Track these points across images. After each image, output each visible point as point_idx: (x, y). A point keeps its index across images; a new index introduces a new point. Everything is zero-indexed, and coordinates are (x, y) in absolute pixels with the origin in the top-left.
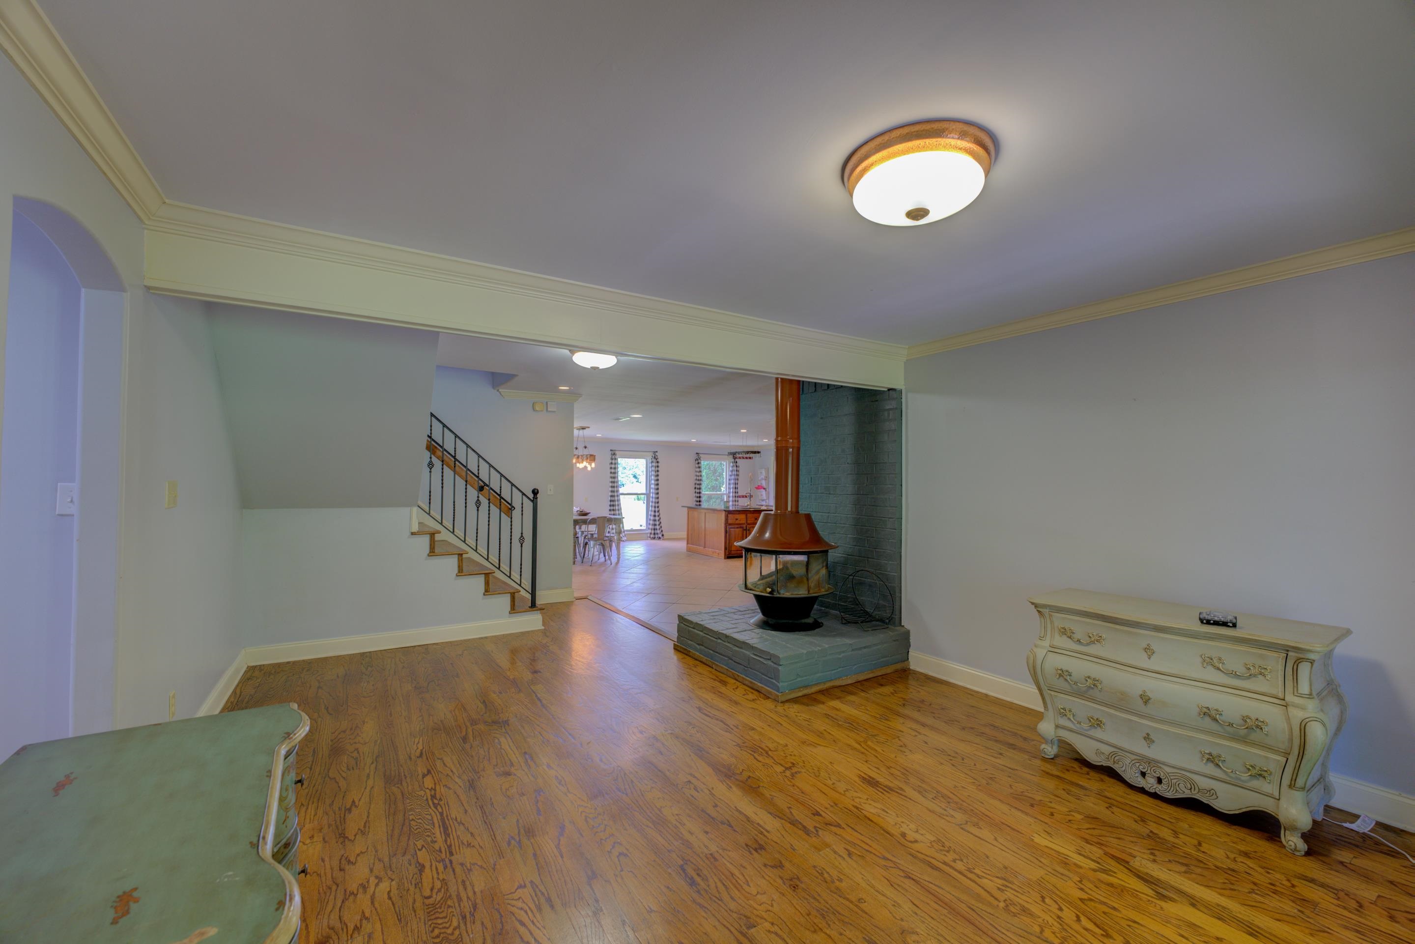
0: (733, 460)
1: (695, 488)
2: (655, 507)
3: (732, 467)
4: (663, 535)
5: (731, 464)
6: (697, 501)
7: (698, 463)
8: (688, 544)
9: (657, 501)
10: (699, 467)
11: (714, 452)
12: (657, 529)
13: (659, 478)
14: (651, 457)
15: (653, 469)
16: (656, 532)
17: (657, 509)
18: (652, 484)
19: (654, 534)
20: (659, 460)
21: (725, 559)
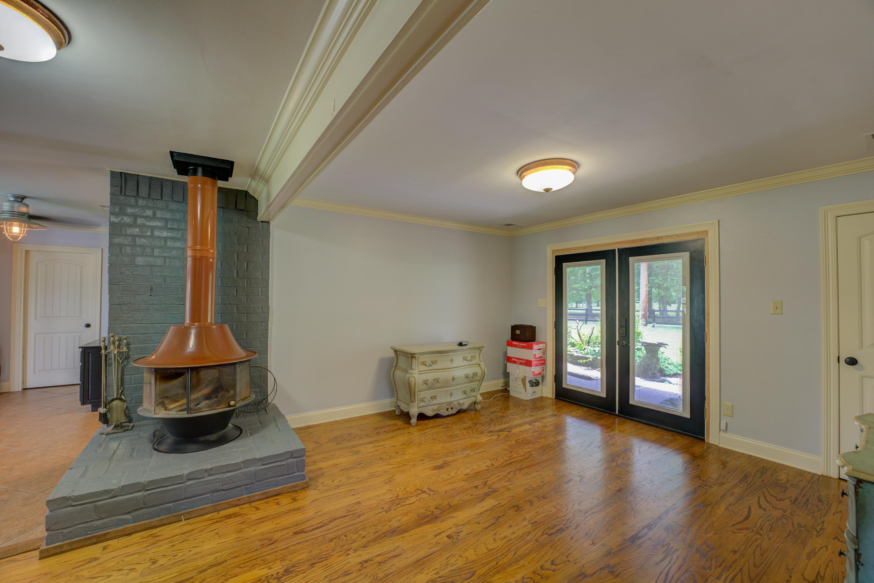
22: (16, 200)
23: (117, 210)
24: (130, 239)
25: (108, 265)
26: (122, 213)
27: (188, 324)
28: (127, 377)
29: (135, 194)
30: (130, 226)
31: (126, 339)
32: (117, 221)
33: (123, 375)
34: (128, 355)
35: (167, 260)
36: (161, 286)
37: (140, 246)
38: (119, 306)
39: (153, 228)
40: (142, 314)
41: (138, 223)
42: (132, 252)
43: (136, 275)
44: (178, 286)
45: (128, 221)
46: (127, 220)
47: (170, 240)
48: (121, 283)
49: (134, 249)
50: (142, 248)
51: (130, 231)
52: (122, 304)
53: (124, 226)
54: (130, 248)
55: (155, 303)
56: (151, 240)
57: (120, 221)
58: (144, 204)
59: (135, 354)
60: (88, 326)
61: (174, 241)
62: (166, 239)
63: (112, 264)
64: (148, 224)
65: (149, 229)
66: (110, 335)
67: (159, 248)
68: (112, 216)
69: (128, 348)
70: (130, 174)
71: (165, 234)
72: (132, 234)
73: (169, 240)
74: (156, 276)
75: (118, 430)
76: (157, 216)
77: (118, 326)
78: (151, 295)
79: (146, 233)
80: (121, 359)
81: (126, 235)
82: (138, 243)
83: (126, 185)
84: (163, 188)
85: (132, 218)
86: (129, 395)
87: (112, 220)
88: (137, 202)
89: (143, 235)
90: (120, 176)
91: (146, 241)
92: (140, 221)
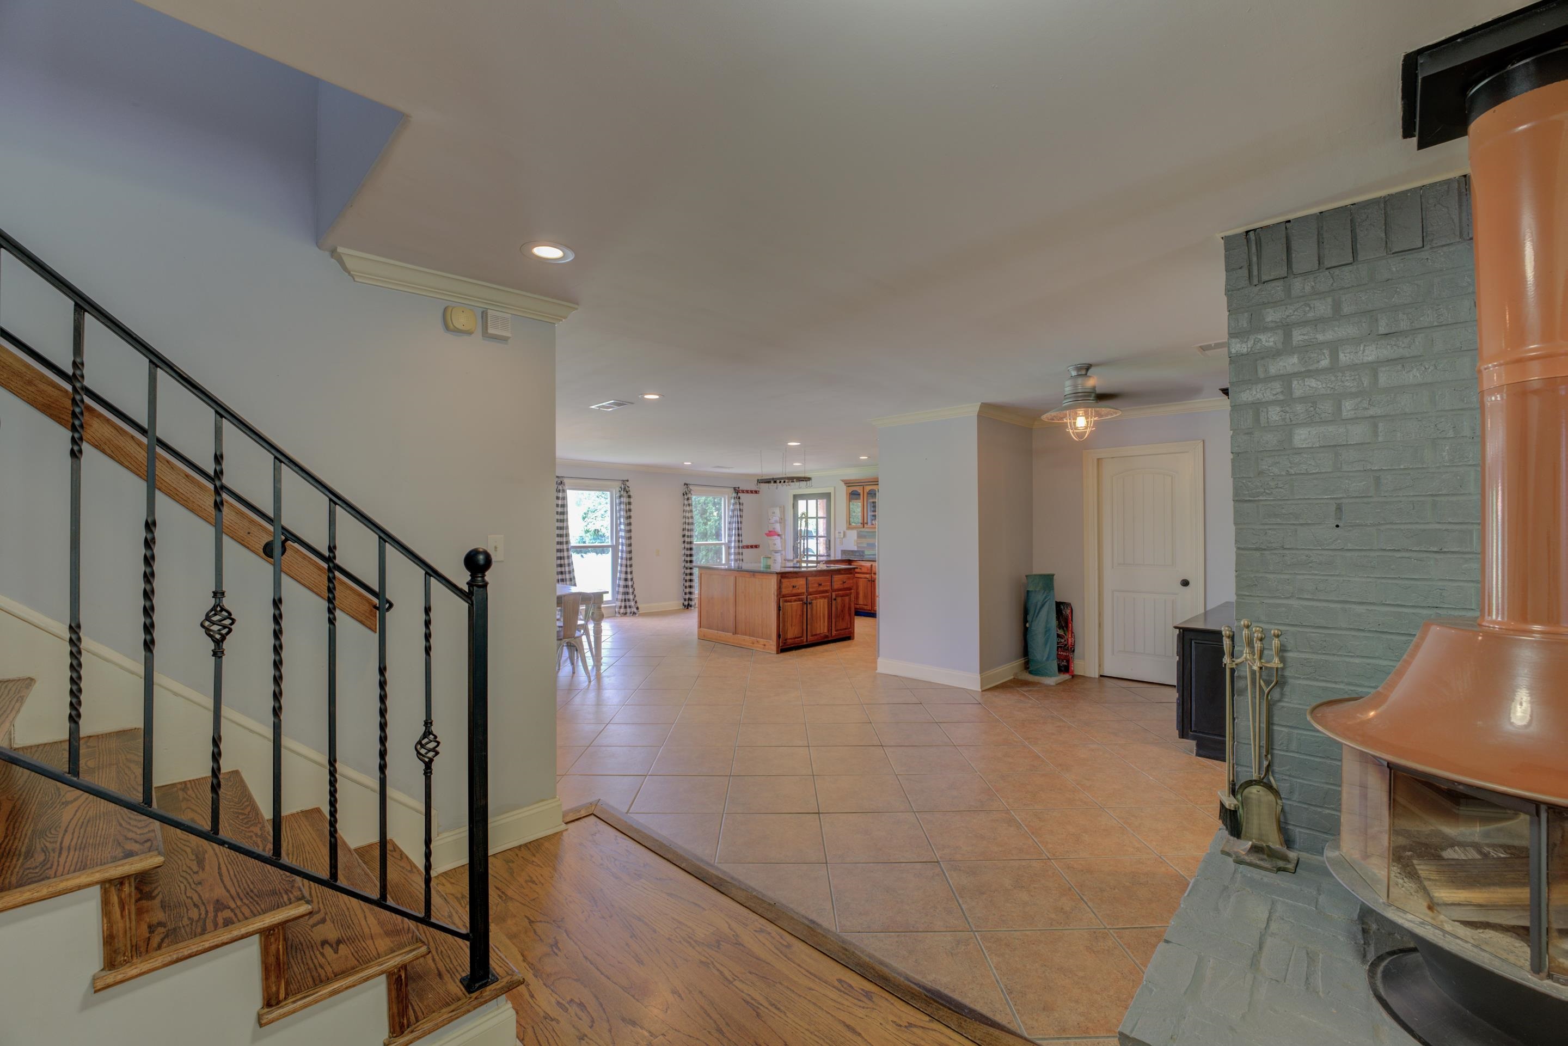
0: (734, 495)
1: (684, 536)
2: (626, 566)
3: (734, 504)
4: (637, 608)
5: (732, 501)
6: (687, 556)
7: (688, 499)
8: (700, 626)
9: (629, 556)
10: (689, 505)
11: (712, 483)
12: (629, 600)
13: (632, 520)
14: (618, 489)
15: (623, 506)
16: (628, 604)
17: (629, 570)
18: (621, 530)
19: (625, 607)
20: (631, 493)
21: (778, 653)
22: (1080, 373)
23: (1244, 323)
24: (1279, 386)
25: (1231, 456)
26: (1257, 326)
27: (1498, 623)
28: (1282, 731)
29: (1283, 271)
30: (1275, 354)
31: (1278, 636)
32: (1245, 350)
33: (1270, 723)
34: (1283, 676)
35: (1380, 425)
36: (1366, 500)
37: (1303, 399)
38: (1258, 554)
39: (1334, 347)
40: (1316, 575)
41: (1294, 343)
42: (1284, 419)
43: (1296, 474)
44: (1423, 499)
45: (1271, 344)
46: (1268, 340)
47: (1387, 368)
48: (1261, 498)
49: (1287, 409)
50: (1310, 404)
51: (1275, 367)
52: (1265, 550)
53: (1263, 358)
54: (1278, 409)
55: (1350, 546)
56: (1333, 378)
57: (1252, 348)
58: (1308, 289)
59: (1299, 678)
60: (1185, 583)
61: (1399, 367)
62: (1373, 368)
63: (1238, 454)
64: (1321, 337)
65: (1325, 351)
66: (1242, 623)
67: (1353, 395)
68: (1233, 340)
69: (1282, 660)
70: (1268, 227)
71: (1370, 353)
72: (1281, 372)
73: (1383, 369)
74: (1351, 474)
75: (1262, 860)
76: (1345, 310)
77: (1258, 602)
78: (1337, 526)
79: (1318, 362)
80: (1268, 683)
81: (1269, 379)
82: (1297, 393)
83: (1259, 257)
84: (1358, 231)
85: (1280, 332)
86: (1287, 778)
87: (1233, 351)
88: (1288, 290)
89: (1309, 371)
90: (1245, 240)
91: (1319, 383)
92: (1298, 336)
